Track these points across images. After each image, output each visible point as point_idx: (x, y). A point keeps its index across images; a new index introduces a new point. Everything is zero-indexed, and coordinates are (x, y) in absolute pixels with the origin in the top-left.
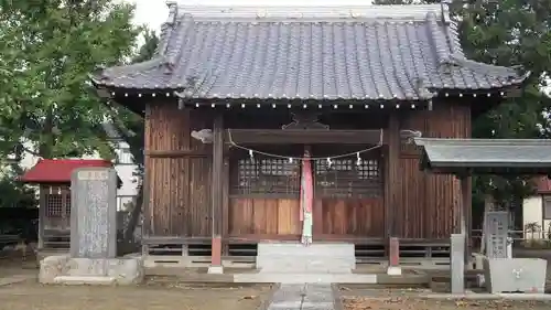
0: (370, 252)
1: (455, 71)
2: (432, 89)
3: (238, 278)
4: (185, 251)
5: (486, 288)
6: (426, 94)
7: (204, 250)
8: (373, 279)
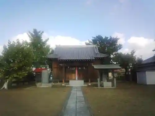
0: (86, 81)
1: (98, 55)
2: (95, 58)
3: (67, 86)
4: (58, 82)
5: (103, 86)
6: (94, 58)
7: (61, 82)
8: (86, 85)
